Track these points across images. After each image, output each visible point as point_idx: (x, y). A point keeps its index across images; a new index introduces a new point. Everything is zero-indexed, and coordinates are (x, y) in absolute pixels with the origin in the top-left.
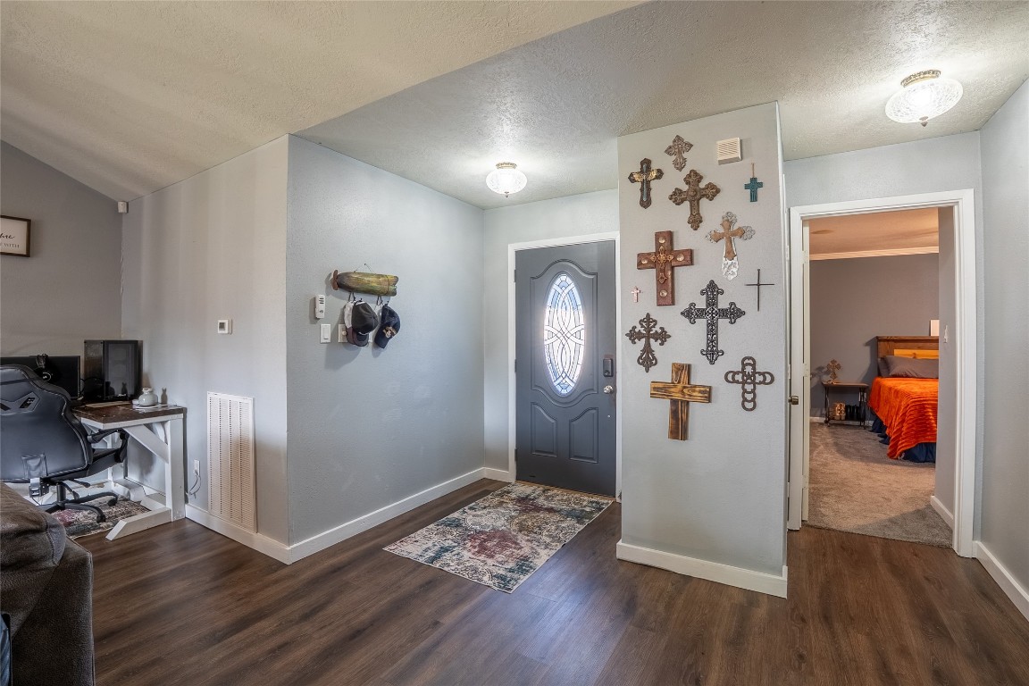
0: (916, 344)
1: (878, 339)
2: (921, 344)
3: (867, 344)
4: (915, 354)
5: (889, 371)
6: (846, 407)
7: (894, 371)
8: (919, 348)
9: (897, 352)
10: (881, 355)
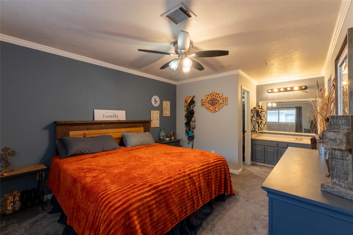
0: (85, 126)
1: (56, 124)
2: (88, 126)
3: (46, 128)
4: (84, 134)
5: (67, 152)
6: (22, 194)
7: (73, 151)
8: (88, 129)
9: (72, 133)
10: (58, 137)
